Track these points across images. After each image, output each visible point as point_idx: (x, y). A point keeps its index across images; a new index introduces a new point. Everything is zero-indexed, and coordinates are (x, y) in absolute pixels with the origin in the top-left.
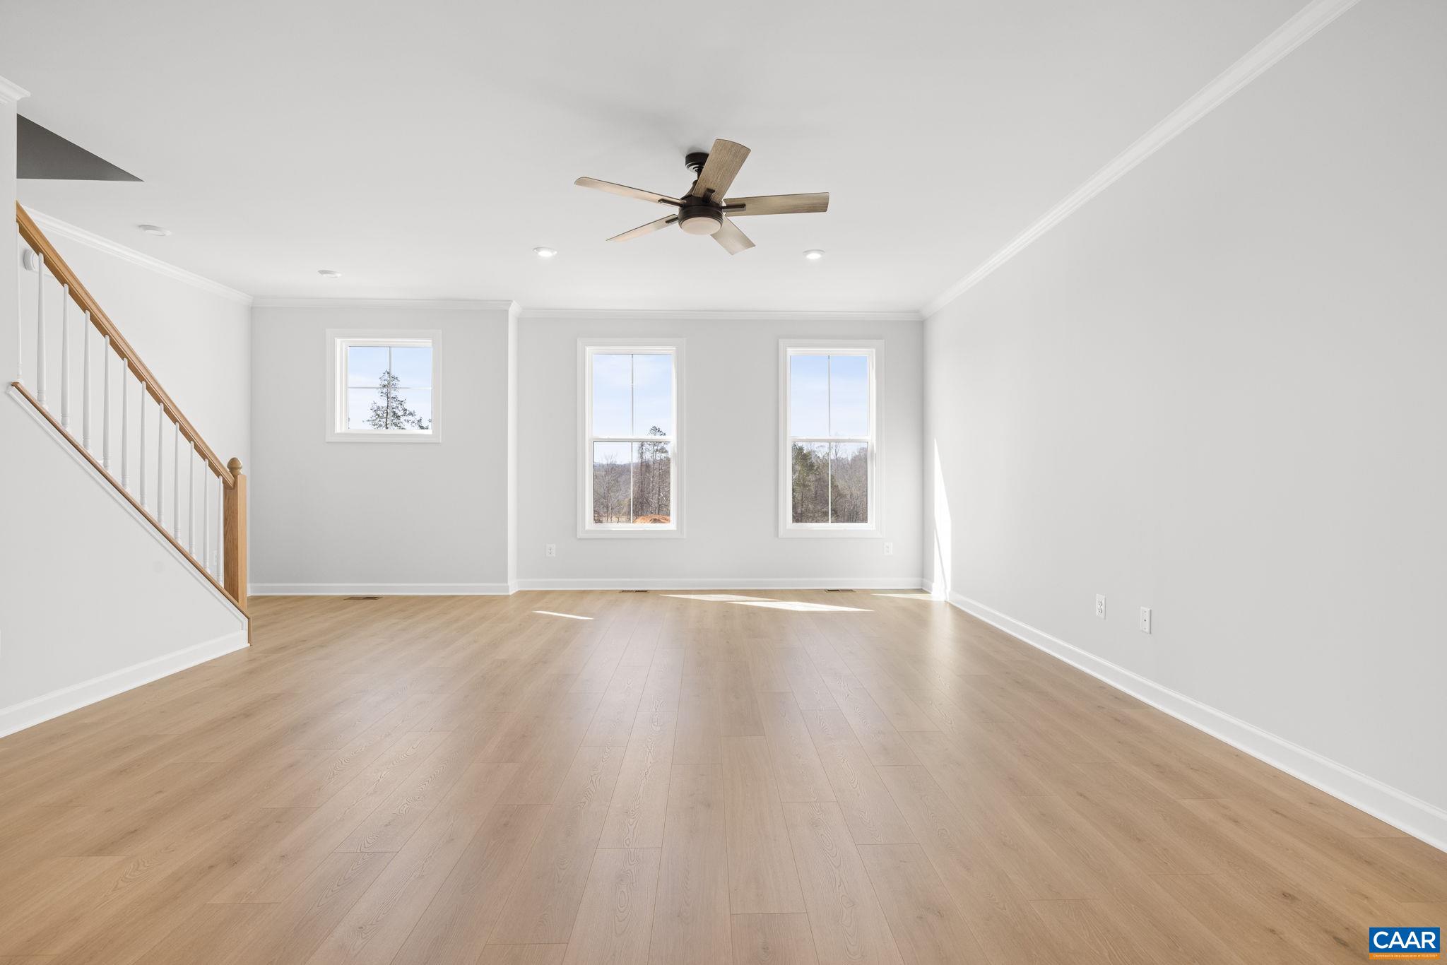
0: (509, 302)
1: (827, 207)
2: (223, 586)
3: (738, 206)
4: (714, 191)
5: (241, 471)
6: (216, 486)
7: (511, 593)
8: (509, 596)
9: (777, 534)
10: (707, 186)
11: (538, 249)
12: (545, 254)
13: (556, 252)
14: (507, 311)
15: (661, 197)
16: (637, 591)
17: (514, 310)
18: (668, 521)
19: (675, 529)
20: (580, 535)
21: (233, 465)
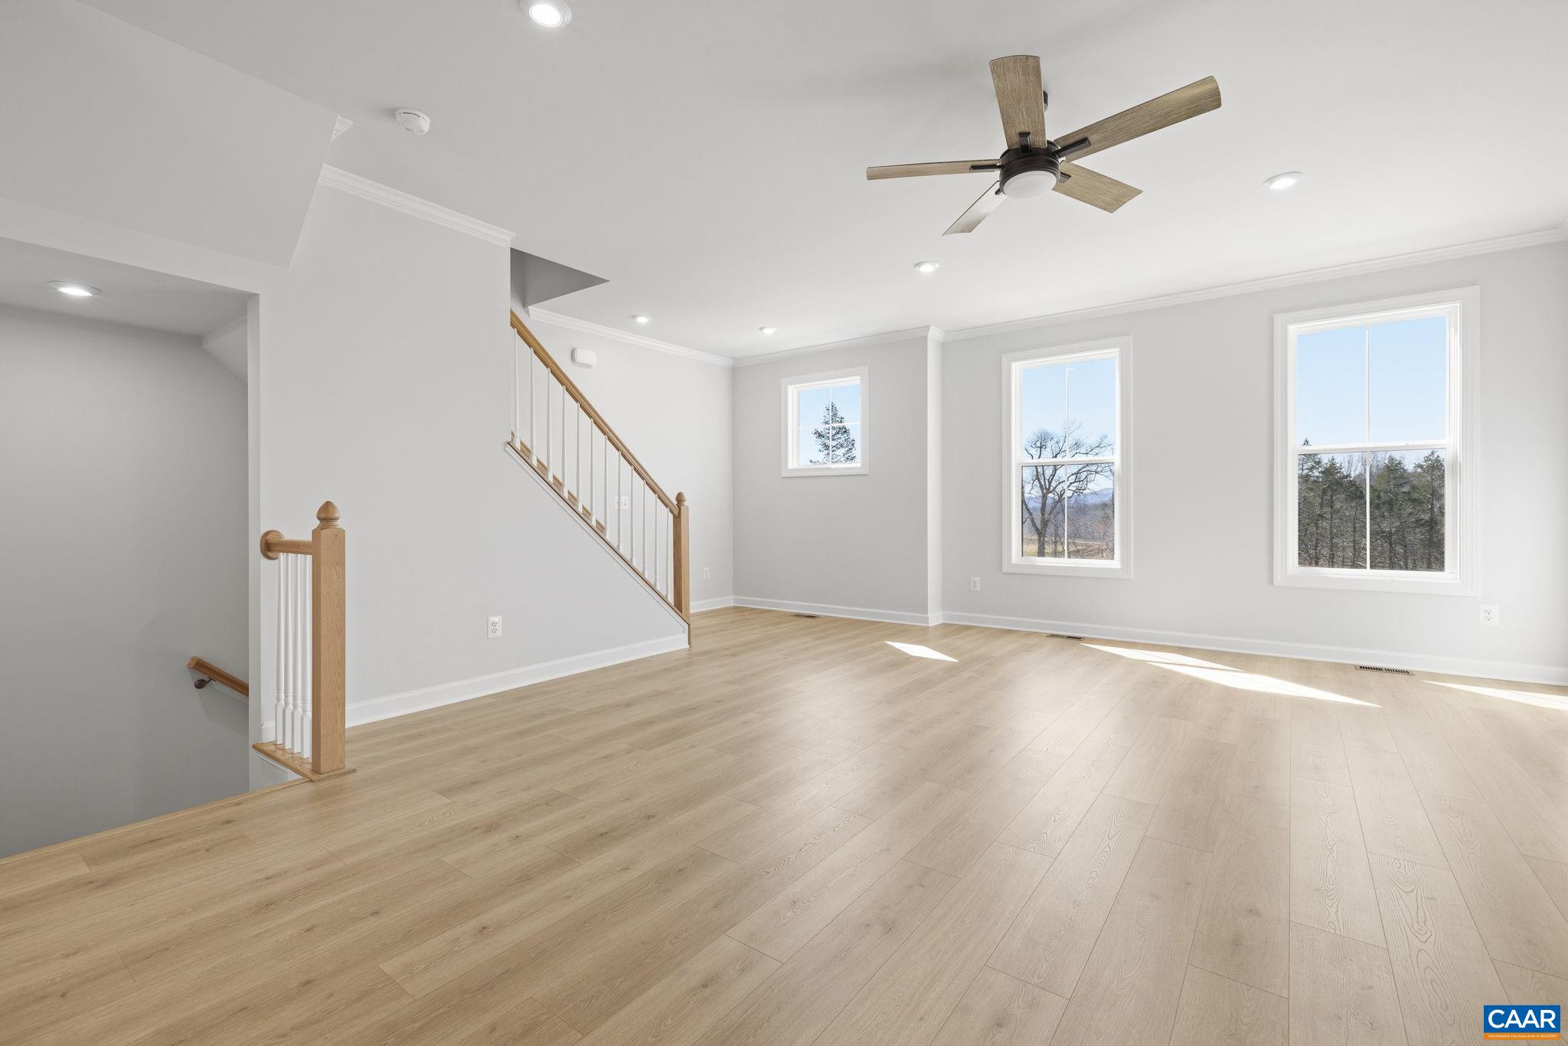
0: (927, 328)
1: (1220, 99)
2: (673, 604)
3: (1079, 143)
4: (1029, 134)
5: (686, 503)
6: (666, 518)
7: (931, 624)
8: (928, 627)
9: (1271, 581)
10: (1018, 131)
11: (918, 265)
12: (927, 269)
13: (937, 265)
14: (926, 338)
15: (970, 164)
16: (1069, 637)
17: (934, 335)
18: (1113, 558)
19: (1120, 567)
20: (1006, 568)
21: (680, 498)
